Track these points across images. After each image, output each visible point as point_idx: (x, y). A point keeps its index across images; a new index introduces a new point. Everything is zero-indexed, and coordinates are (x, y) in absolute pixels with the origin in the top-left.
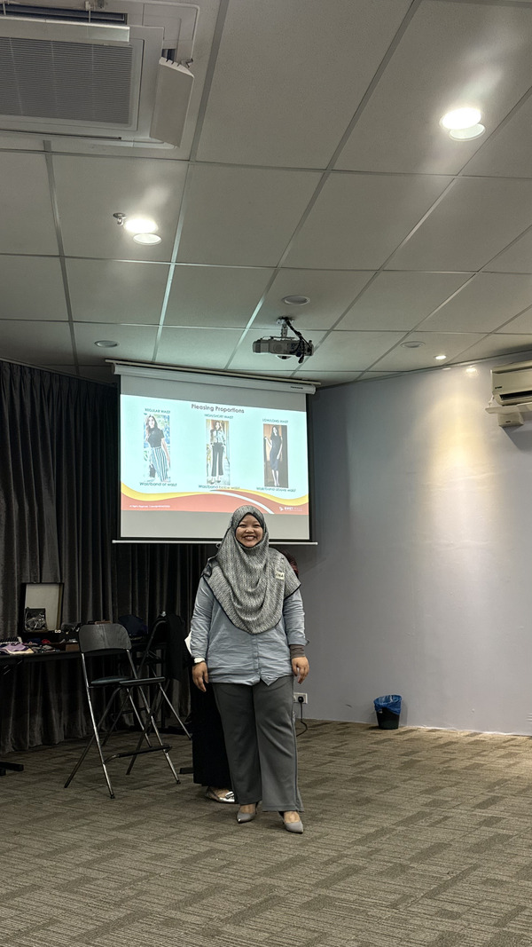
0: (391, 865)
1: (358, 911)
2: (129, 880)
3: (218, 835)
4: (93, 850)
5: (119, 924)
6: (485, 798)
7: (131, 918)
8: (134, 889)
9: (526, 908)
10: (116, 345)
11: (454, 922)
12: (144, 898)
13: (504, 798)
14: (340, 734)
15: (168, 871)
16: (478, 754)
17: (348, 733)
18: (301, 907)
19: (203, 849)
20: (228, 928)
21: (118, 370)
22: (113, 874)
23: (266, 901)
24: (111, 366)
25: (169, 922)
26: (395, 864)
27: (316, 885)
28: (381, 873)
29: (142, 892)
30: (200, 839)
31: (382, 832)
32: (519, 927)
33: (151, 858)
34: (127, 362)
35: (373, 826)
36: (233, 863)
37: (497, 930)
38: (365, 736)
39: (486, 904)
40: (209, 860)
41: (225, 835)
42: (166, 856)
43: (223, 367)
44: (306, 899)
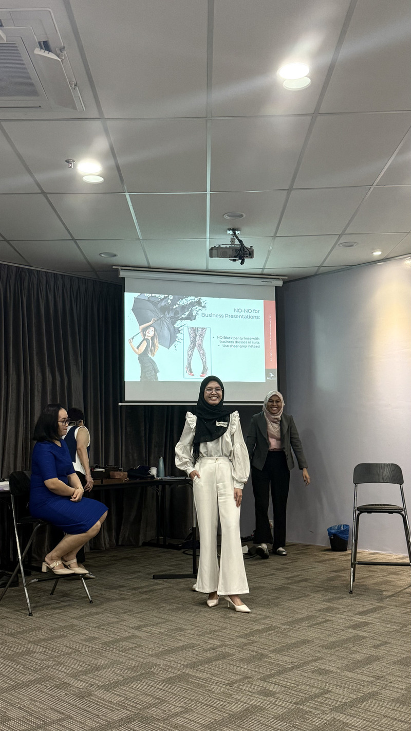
0: (254, 654)
1: (201, 686)
2: (57, 654)
3: (146, 626)
4: (49, 632)
5: (27, 685)
6: (371, 607)
7: (38, 681)
8: (55, 661)
9: (331, 692)
10: (115, 255)
11: (266, 698)
12: (59, 668)
13: (386, 607)
14: (298, 554)
15: (89, 649)
16: (395, 573)
17: (305, 553)
18: (163, 681)
19: (127, 635)
20: (100, 693)
21: (122, 274)
22: (49, 650)
23: (142, 674)
24: (117, 271)
25: (62, 686)
26: (258, 653)
27: (186, 666)
28: (242, 660)
29: (60, 664)
30: (130, 627)
31: (270, 628)
32: (313, 705)
33: (85, 640)
34: (129, 268)
35: (264, 624)
36: (139, 646)
37: (292, 707)
38: (316, 555)
39: (302, 687)
40: (125, 643)
41: (150, 626)
42: (95, 638)
43: (204, 268)
44: (172, 675)
